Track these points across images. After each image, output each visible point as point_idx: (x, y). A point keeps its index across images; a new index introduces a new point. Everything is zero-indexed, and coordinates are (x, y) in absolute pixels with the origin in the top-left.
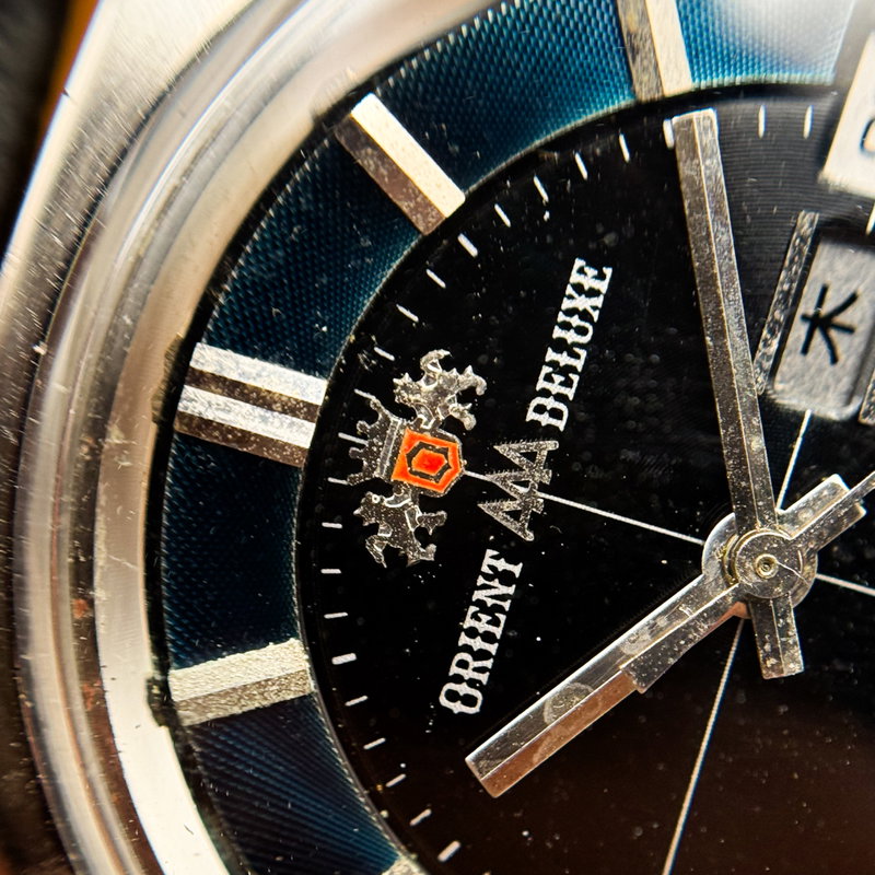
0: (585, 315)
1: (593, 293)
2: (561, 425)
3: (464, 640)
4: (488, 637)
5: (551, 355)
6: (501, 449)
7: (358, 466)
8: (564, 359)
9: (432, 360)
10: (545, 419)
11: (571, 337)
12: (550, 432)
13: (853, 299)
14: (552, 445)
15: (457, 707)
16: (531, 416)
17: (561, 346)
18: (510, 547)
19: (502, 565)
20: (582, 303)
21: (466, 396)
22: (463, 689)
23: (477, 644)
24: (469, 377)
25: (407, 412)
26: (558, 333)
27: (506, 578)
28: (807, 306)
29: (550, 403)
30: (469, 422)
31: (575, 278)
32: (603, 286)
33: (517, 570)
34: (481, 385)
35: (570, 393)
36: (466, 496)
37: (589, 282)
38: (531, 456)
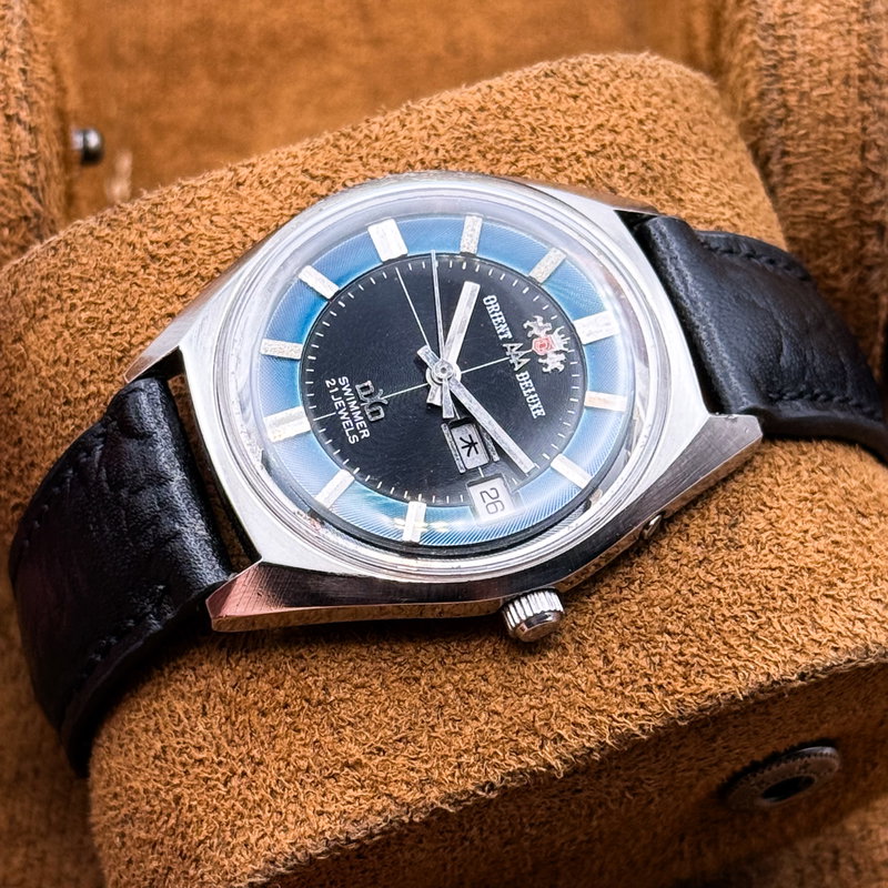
0: (533, 404)
1: (535, 410)
2: (517, 376)
3: (501, 313)
4: (495, 318)
5: (533, 389)
6: (528, 360)
8: (529, 391)
9: (561, 367)
10: (522, 374)
11: (532, 397)
12: (519, 372)
13: (468, 455)
14: (516, 369)
15: (489, 297)
16: (527, 373)
17: (533, 393)
18: (506, 340)
20: (536, 406)
21: (546, 365)
22: (491, 302)
23: (496, 315)
24: (549, 370)
26: (536, 395)
27: (502, 334)
28: (479, 446)
29: (524, 379)
31: (542, 410)
32: (534, 413)
33: (501, 337)
34: (544, 370)
35: (521, 385)
36: (528, 344)
37: (538, 411)
38: (519, 363)
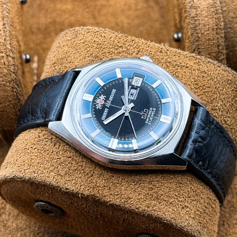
3: (104, 114)
6: (107, 101)
7: (96, 102)
8: (112, 96)
9: (102, 95)
10: (110, 99)
11: (113, 94)
13: (134, 93)
14: (111, 101)
17: (112, 95)
18: (108, 108)
19: (107, 109)
20: (114, 92)
21: (105, 98)
22: (103, 118)
23: (105, 115)
24: (105, 96)
25: (100, 99)
27: (107, 110)
30: (105, 99)
33: (108, 110)
34: (106, 97)
35: (112, 98)
36: (104, 105)
37: (114, 90)
38: (109, 102)
